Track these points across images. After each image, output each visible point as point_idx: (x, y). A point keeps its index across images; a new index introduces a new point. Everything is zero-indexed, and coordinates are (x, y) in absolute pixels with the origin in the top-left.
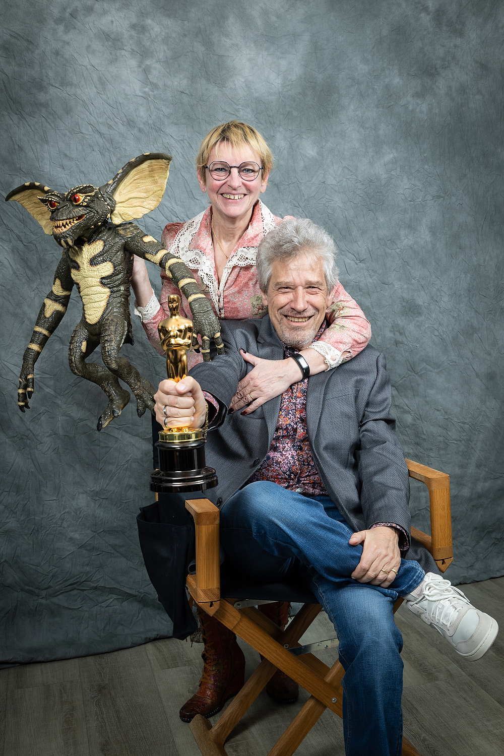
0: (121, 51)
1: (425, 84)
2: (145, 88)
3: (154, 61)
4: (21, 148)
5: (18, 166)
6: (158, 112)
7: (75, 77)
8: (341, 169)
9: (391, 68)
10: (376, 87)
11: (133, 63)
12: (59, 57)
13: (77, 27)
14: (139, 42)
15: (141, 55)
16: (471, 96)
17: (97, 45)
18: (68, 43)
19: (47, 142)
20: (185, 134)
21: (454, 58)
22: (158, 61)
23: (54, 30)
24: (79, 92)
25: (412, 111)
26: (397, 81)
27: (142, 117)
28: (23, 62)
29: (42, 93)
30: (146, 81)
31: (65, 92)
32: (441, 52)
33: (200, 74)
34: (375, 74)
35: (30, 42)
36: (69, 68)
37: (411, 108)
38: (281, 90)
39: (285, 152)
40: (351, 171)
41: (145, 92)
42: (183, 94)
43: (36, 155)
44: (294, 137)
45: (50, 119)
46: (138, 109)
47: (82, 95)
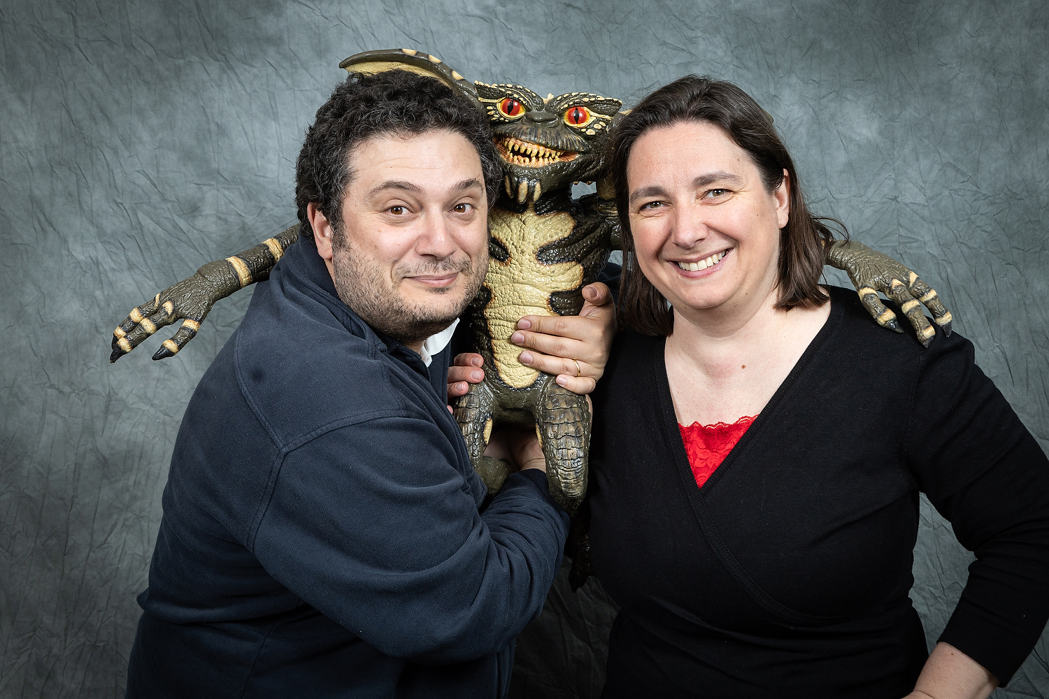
4: (222, 131)
5: (215, 165)
6: (515, 48)
8: (937, 167)
19: (275, 116)
24: (347, 10)
27: (478, 61)
29: (271, 17)
31: (317, 12)
39: (802, 130)
40: (963, 174)
41: (486, 8)
42: (570, 10)
43: (252, 142)
44: (824, 97)
45: (284, 68)
46: (469, 43)
47: (352, 17)
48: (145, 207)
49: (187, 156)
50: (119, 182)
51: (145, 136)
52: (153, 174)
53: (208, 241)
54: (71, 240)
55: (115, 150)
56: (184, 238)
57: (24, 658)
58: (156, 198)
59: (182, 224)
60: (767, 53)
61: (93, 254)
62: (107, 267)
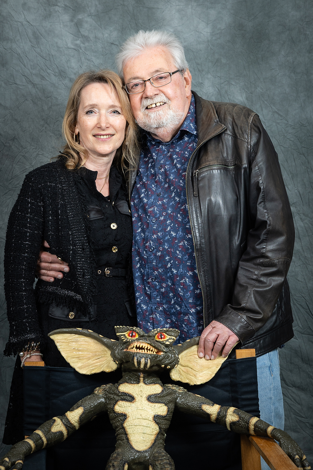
0: (54, 7)
2: (76, 40)
3: (86, 15)
6: (89, 62)
7: (11, 33)
10: (308, 33)
11: (66, 17)
15: (73, 10)
22: (90, 15)
24: (14, 46)
27: (73, 68)
30: (78, 34)
33: (130, 26)
34: (307, 20)
36: (6, 25)
38: (209, 39)
40: (281, 116)
41: (76, 45)
42: (113, 45)
44: (222, 83)
46: (69, 60)
47: (17, 49)
60: (198, 64)
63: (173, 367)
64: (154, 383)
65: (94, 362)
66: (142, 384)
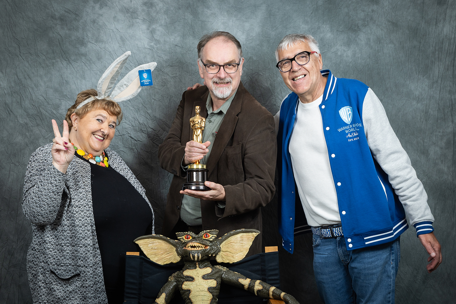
0: (136, 20)
1: (350, 37)
2: (151, 43)
3: (158, 25)
4: (67, 83)
5: (65, 93)
6: (160, 58)
7: (105, 37)
9: (324, 27)
11: (144, 27)
12: (95, 24)
13: (108, 5)
14: (148, 14)
15: (149, 22)
16: (385, 45)
17: (120, 16)
18: (102, 15)
19: (85, 78)
20: (178, 73)
21: (372, 19)
22: (161, 25)
23: (93, 7)
24: (107, 46)
25: (340, 56)
26: (329, 35)
28: (72, 27)
29: (83, 47)
30: (152, 39)
31: (98, 46)
32: (362, 15)
33: (189, 33)
34: (313, 31)
35: (77, 15)
36: (101, 31)
37: (339, 53)
38: (245, 43)
41: (151, 46)
42: (177, 47)
43: (77, 86)
45: (87, 63)
46: (145, 57)
47: (109, 48)
48: (42, 106)
49: (56, 90)
50: (34, 98)
51: (42, 84)
52: (45, 96)
53: (63, 117)
54: (18, 117)
55: (32, 88)
56: (55, 116)
57: (4, 249)
58: (46, 104)
59: (54, 112)
61: (26, 121)
62: (30, 125)
63: (217, 254)
64: (206, 266)
65: (166, 256)
66: (198, 269)
